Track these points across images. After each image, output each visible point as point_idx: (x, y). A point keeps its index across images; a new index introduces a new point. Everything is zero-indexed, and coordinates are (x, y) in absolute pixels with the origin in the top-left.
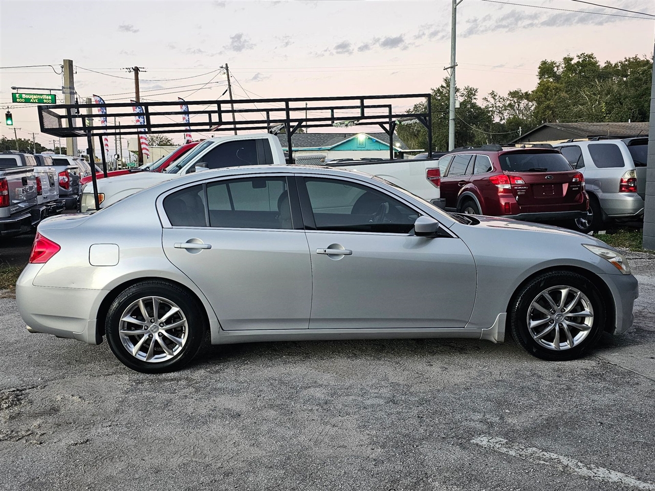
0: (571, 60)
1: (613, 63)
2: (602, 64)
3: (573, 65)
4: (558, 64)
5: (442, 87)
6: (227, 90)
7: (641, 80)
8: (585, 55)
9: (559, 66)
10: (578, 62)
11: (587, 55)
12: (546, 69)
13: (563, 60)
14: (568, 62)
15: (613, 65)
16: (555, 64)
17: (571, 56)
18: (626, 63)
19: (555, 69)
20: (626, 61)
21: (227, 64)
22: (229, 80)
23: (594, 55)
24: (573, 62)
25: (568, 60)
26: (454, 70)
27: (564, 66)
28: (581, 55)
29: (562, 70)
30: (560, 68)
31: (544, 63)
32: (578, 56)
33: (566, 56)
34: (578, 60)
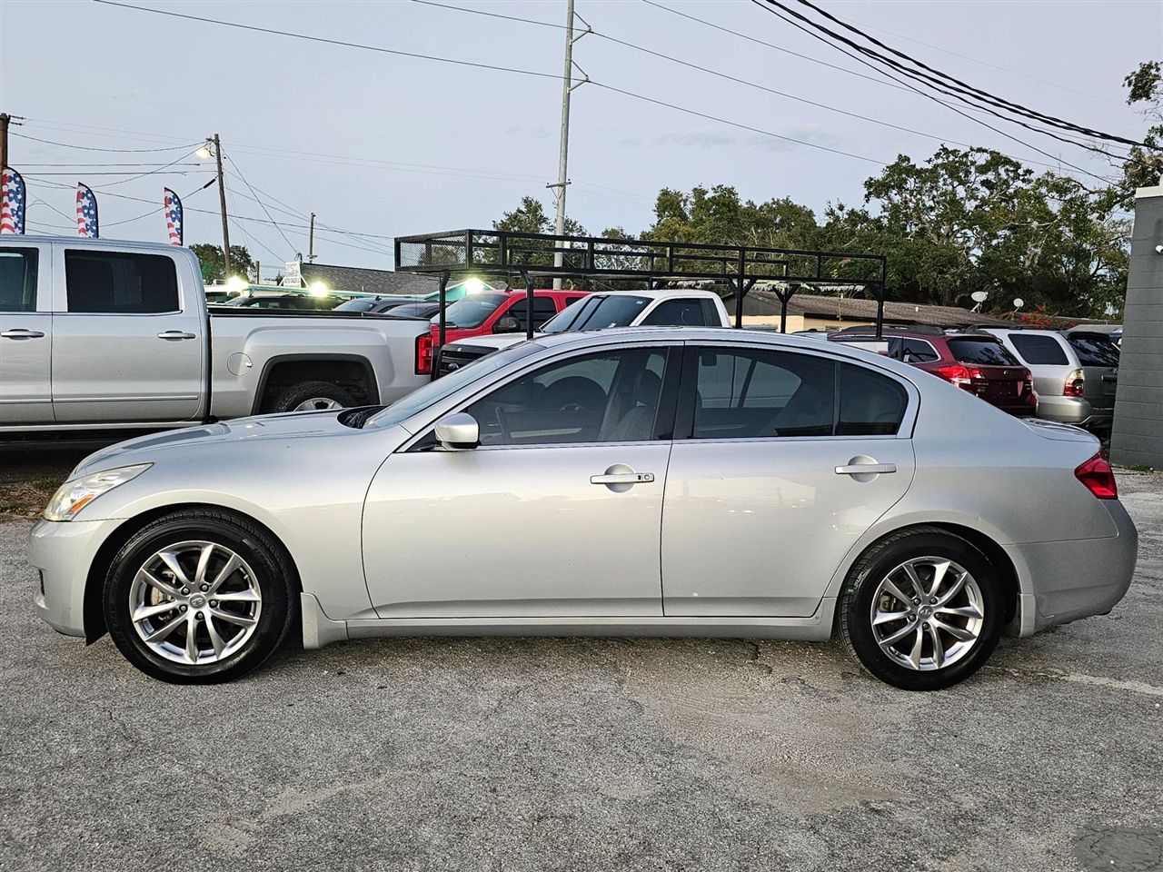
0: (704, 194)
1: (758, 204)
2: (743, 203)
3: (706, 202)
4: (684, 197)
5: (519, 211)
6: (214, 180)
7: (825, 237)
8: (724, 187)
9: (687, 200)
10: (713, 198)
11: (726, 188)
12: (668, 203)
13: (692, 192)
14: (699, 196)
15: (758, 208)
16: (681, 196)
17: (705, 187)
18: (774, 206)
19: (682, 204)
20: (774, 203)
21: (217, 136)
22: (220, 164)
23: (737, 190)
24: (707, 196)
25: (699, 193)
26: (564, 190)
27: (694, 200)
28: (718, 187)
29: (690, 207)
30: (688, 203)
31: (665, 193)
32: (713, 189)
33: (697, 186)
34: (713, 195)
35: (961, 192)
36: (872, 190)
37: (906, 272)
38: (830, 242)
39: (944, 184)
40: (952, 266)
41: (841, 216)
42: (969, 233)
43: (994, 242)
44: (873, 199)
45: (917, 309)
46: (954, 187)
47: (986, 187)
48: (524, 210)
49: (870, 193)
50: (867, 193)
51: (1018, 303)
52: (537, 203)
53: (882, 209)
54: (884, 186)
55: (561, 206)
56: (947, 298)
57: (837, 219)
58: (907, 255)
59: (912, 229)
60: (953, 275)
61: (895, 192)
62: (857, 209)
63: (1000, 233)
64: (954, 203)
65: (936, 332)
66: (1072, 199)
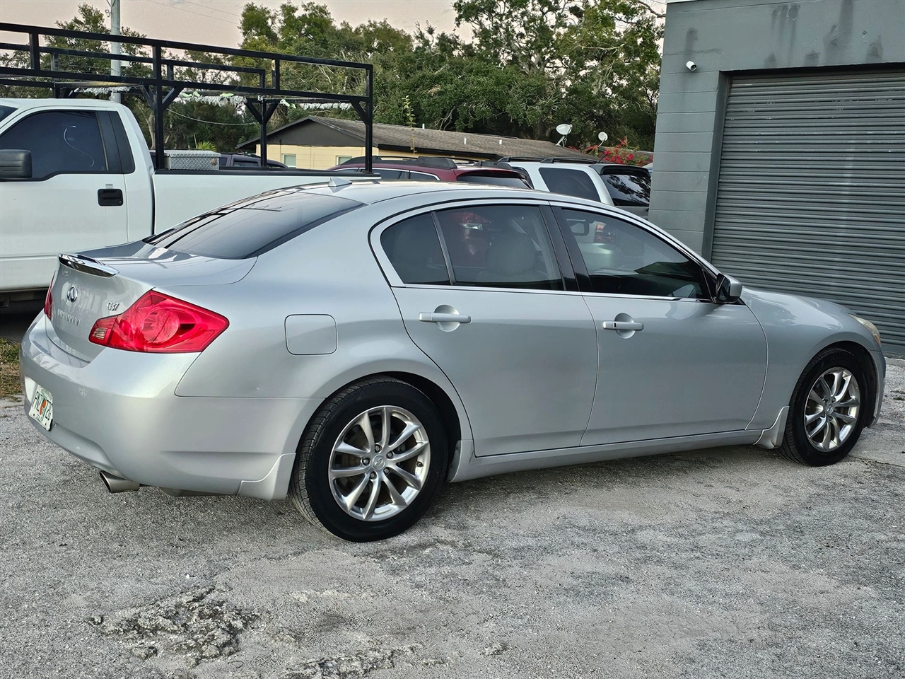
0: (294, 11)
1: (354, 27)
2: (338, 25)
3: (296, 20)
4: (272, 14)
5: (77, 21)
7: (415, 62)
8: (315, 5)
9: (275, 17)
10: (304, 16)
11: (317, 6)
12: (254, 20)
13: (280, 9)
14: (289, 13)
15: (353, 30)
16: (268, 12)
17: (294, 4)
18: (371, 29)
19: (270, 22)
20: (371, 25)
23: (329, 9)
24: (297, 14)
25: (288, 10)
27: (283, 18)
28: (309, 4)
29: (279, 25)
30: (276, 21)
31: (251, 9)
32: (304, 6)
33: (285, 2)
34: (304, 13)
35: (551, 19)
36: (462, 13)
37: (497, 102)
38: (420, 68)
39: (533, 9)
40: (541, 97)
41: (430, 39)
42: (558, 62)
43: (582, 73)
44: (463, 21)
45: (501, 142)
46: (544, 14)
47: (575, 14)
48: (82, 20)
49: (460, 17)
50: (457, 16)
51: (603, 136)
52: (97, 12)
53: (473, 35)
54: (473, 9)
55: (115, 15)
56: (539, 132)
57: (427, 43)
58: (497, 84)
59: (505, 57)
60: (542, 106)
61: (485, 16)
62: (448, 33)
63: (588, 64)
64: (543, 30)
65: (445, 165)
66: (639, 22)
